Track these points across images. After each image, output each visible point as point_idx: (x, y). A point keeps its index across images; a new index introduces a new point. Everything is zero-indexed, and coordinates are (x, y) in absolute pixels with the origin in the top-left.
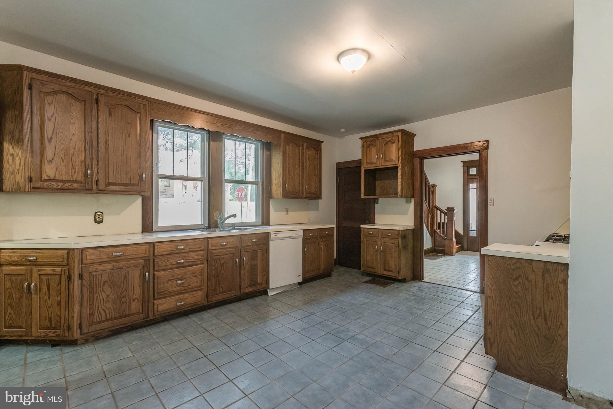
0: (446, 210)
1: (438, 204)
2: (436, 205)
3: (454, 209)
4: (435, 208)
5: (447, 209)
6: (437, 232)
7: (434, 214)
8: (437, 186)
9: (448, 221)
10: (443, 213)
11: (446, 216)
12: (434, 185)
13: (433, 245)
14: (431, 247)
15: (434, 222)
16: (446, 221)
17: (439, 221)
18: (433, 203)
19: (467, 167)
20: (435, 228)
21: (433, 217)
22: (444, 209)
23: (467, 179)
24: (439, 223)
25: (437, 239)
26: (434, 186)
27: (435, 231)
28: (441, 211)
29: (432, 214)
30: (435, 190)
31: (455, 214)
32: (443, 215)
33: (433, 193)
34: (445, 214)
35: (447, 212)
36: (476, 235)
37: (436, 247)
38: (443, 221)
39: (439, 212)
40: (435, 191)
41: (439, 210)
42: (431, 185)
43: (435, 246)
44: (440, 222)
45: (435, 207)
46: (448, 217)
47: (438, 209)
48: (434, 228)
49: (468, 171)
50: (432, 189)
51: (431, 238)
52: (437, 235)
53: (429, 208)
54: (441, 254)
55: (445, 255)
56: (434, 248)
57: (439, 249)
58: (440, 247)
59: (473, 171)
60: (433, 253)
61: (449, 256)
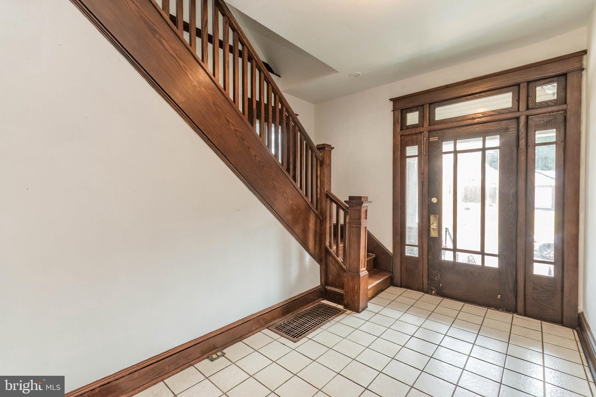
0: (346, 201)
2: (328, 191)
3: (363, 201)
4: (327, 198)
5: (347, 199)
6: (332, 255)
7: (326, 211)
8: (333, 148)
10: (343, 209)
12: (324, 144)
13: (323, 281)
14: (319, 284)
15: (325, 229)
17: (334, 221)
18: (323, 186)
19: (402, 110)
20: (328, 244)
21: (320, 217)
22: (343, 198)
23: (401, 136)
25: (331, 268)
26: (322, 148)
27: (326, 250)
28: (339, 206)
29: (323, 212)
32: (341, 213)
33: (323, 162)
34: (346, 210)
35: (347, 206)
36: (417, 256)
37: (328, 285)
39: (334, 206)
41: (336, 203)
45: (327, 194)
46: (350, 219)
47: (332, 199)
48: (325, 243)
49: (403, 119)
50: (319, 154)
51: (319, 266)
54: (337, 304)
55: (344, 308)
56: (325, 287)
57: (334, 292)
58: (336, 287)
59: (413, 118)
60: (323, 299)
61: (352, 311)
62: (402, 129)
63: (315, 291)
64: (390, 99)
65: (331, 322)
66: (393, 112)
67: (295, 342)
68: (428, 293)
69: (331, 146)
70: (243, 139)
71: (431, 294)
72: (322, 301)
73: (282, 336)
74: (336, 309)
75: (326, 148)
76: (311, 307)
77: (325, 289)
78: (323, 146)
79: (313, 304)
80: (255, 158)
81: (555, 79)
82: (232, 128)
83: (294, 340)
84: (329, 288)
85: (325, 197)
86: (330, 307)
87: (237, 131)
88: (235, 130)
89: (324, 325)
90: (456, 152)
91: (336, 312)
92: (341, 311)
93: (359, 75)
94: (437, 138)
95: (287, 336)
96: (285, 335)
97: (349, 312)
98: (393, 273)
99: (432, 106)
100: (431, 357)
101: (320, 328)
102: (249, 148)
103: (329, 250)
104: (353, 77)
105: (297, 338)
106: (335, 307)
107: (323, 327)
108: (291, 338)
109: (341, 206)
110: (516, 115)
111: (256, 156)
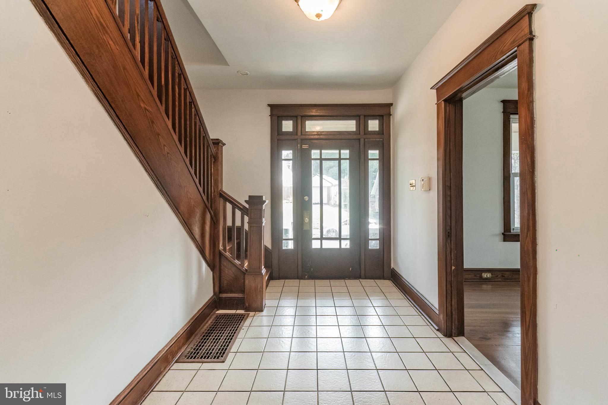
0: (246, 201)
1: (227, 188)
2: (221, 190)
3: (264, 199)
4: (220, 197)
5: (248, 199)
6: (226, 258)
7: (219, 212)
8: (224, 144)
9: (250, 227)
10: (240, 209)
11: (245, 216)
12: (218, 139)
13: (217, 289)
14: (212, 294)
15: (218, 231)
16: (246, 227)
17: (229, 223)
18: (216, 185)
19: (278, 117)
20: (221, 248)
21: (214, 218)
22: (242, 200)
23: (278, 139)
24: (230, 229)
25: (226, 272)
26: (217, 143)
27: (220, 254)
28: (235, 205)
29: (215, 213)
30: (219, 152)
31: (264, 209)
32: (238, 213)
33: (216, 159)
34: (244, 211)
35: (247, 206)
36: (293, 248)
38: (238, 223)
39: (229, 206)
40: (220, 158)
41: (231, 202)
42: (212, 139)
43: (221, 292)
44: (231, 225)
45: (220, 193)
46: (250, 219)
47: (226, 198)
48: (219, 247)
49: (280, 126)
50: (213, 149)
51: (211, 273)
52: (224, 263)
53: (205, 198)
54: (235, 310)
55: (245, 312)
56: (219, 295)
57: (231, 298)
58: (232, 292)
59: (287, 126)
60: (218, 310)
61: (254, 313)
62: (278, 134)
63: (210, 303)
64: (268, 105)
65: (243, 329)
66: (270, 117)
67: (223, 362)
68: (302, 279)
69: (222, 141)
70: (153, 122)
71: (305, 279)
72: (217, 312)
73: (203, 363)
74: (239, 315)
75: (220, 143)
76: (209, 322)
77: (219, 297)
78: (217, 141)
79: (210, 318)
80: (164, 148)
81: (378, 117)
82: (142, 105)
83: (221, 360)
84: (224, 295)
85: (219, 195)
86: (230, 315)
87: (147, 110)
88: (146, 109)
89: (239, 333)
90: (321, 160)
91: (241, 318)
92: (244, 316)
93: (247, 75)
94: (307, 146)
95: (209, 360)
96: (206, 360)
97: (252, 314)
98: (272, 267)
99: (303, 118)
100: (339, 326)
101: (238, 338)
102: (158, 135)
103: (224, 254)
104: (240, 74)
105: (222, 356)
106: (235, 313)
107: (239, 336)
108: (216, 360)
109: (238, 206)
110: (358, 137)
111: (164, 146)
